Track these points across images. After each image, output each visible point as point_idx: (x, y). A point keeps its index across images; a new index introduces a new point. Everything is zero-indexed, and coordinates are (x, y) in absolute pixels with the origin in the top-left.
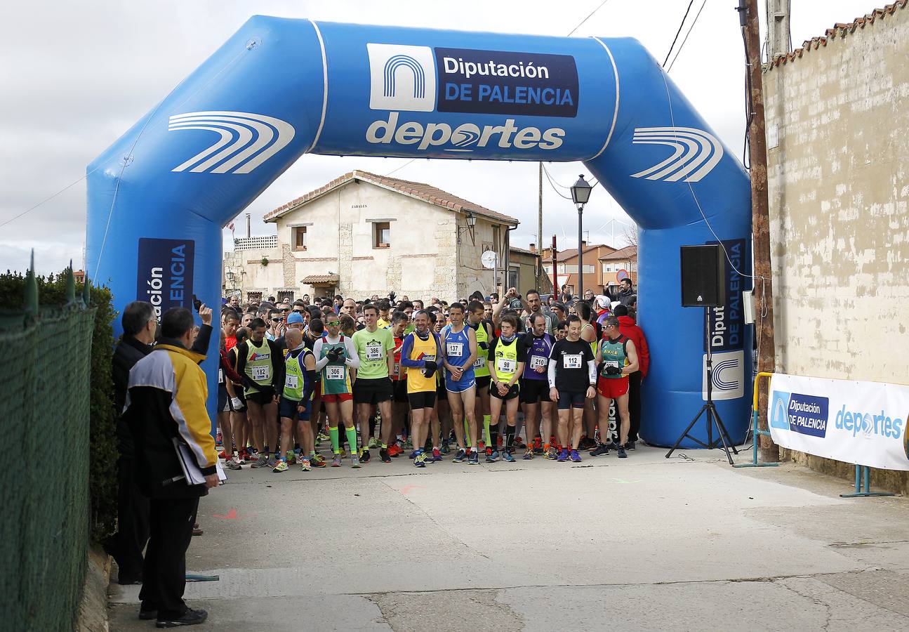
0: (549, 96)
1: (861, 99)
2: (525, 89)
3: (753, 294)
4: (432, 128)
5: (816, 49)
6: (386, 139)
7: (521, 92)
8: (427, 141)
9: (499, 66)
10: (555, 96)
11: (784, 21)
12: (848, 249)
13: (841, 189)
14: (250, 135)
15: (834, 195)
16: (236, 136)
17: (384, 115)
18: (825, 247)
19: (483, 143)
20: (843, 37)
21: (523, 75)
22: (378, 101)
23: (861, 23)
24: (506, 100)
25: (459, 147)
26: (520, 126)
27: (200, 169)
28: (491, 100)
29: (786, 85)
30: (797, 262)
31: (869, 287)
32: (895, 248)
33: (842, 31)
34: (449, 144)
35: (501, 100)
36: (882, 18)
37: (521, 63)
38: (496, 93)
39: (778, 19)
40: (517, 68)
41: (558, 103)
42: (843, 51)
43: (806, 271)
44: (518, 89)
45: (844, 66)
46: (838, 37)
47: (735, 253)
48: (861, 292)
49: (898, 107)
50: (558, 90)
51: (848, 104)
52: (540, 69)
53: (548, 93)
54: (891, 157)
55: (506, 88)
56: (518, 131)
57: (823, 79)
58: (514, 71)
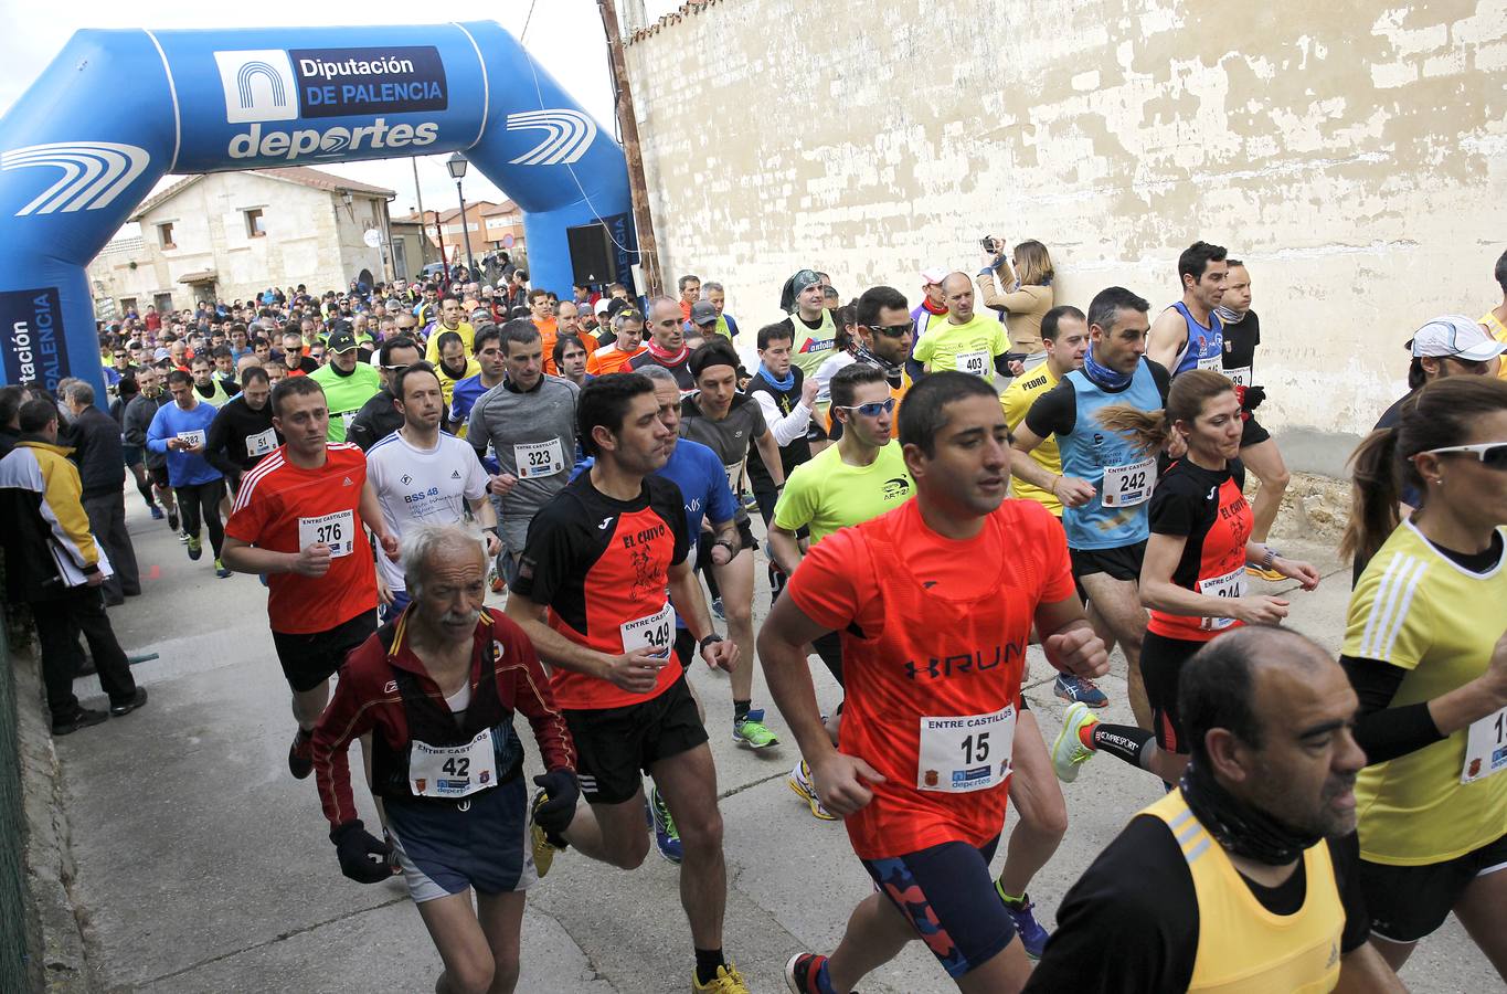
0: (416, 91)
1: (720, 74)
2: (391, 85)
3: (641, 267)
4: (298, 136)
5: (672, 25)
6: (252, 152)
7: (387, 89)
8: (296, 149)
9: (360, 64)
10: (422, 90)
12: (724, 218)
13: (711, 162)
14: (100, 166)
15: (705, 167)
16: (83, 169)
17: (245, 128)
18: (703, 217)
19: (354, 145)
22: (235, 114)
24: (373, 99)
25: (331, 152)
26: (391, 124)
27: (49, 209)
28: (357, 101)
29: (647, 61)
30: (679, 233)
32: (767, 217)
34: (319, 150)
35: (367, 100)
37: (383, 58)
38: (361, 93)
40: (379, 64)
41: (426, 97)
42: (697, 27)
43: (687, 241)
44: (384, 86)
45: (701, 42)
46: (689, 13)
47: (619, 228)
49: (755, 82)
50: (425, 84)
51: (708, 79)
52: (403, 63)
53: (415, 88)
54: (753, 131)
56: (390, 129)
57: (682, 55)
58: (377, 67)
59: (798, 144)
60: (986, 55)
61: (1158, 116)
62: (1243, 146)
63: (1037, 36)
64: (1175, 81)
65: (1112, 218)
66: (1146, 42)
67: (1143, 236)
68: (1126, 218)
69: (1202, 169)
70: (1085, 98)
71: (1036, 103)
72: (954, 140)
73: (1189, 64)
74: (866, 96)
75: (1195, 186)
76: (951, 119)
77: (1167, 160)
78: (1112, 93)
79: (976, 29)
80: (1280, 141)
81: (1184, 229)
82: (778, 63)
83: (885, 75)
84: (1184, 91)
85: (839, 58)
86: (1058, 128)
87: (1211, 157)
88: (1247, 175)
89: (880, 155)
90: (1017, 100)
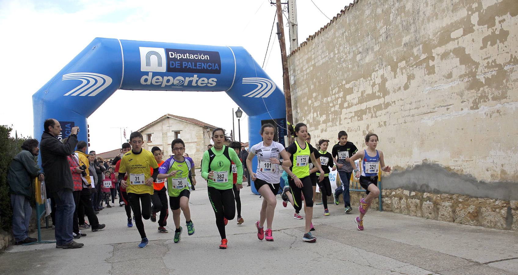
0: (210, 66)
1: (319, 61)
2: (200, 63)
3: (288, 136)
4: (166, 78)
5: (304, 46)
6: (149, 83)
7: (199, 64)
8: (165, 83)
9: (190, 55)
10: (212, 66)
11: (296, 41)
12: (317, 116)
13: (314, 95)
14: (94, 81)
15: (312, 98)
16: (89, 81)
17: (147, 73)
18: (310, 117)
19: (186, 84)
20: (312, 40)
21: (199, 58)
22: (144, 68)
23: (317, 34)
24: (194, 68)
25: (177, 86)
26: (199, 77)
27: (75, 94)
28: (188, 68)
29: (296, 61)
31: (325, 128)
32: (332, 113)
33: (311, 38)
34: (173, 84)
35: (191, 68)
36: (323, 30)
37: (199, 54)
38: (189, 65)
39: (294, 40)
40: (197, 56)
41: (213, 69)
42: (312, 45)
44: (198, 63)
45: (313, 50)
46: (311, 40)
47: (282, 123)
48: (322, 131)
49: (330, 61)
50: (213, 64)
51: (315, 63)
52: (206, 56)
54: (329, 80)
55: (193, 63)
56: (199, 79)
57: (306, 57)
58: (196, 57)
59: (344, 82)
60: (416, 31)
61: (489, 43)
63: (437, 19)
64: (498, 26)
65: (467, 91)
66: (485, 11)
67: (481, 97)
68: (473, 91)
69: (509, 63)
70: (456, 41)
71: (435, 47)
72: (402, 69)
73: (504, 17)
74: (369, 58)
75: (506, 71)
76: (401, 61)
77: (493, 62)
78: (469, 37)
79: (412, 21)
81: (500, 92)
82: (339, 52)
83: (377, 48)
84: (502, 30)
85: (360, 45)
86: (444, 56)
87: (514, 57)
89: (373, 81)
90: (428, 47)
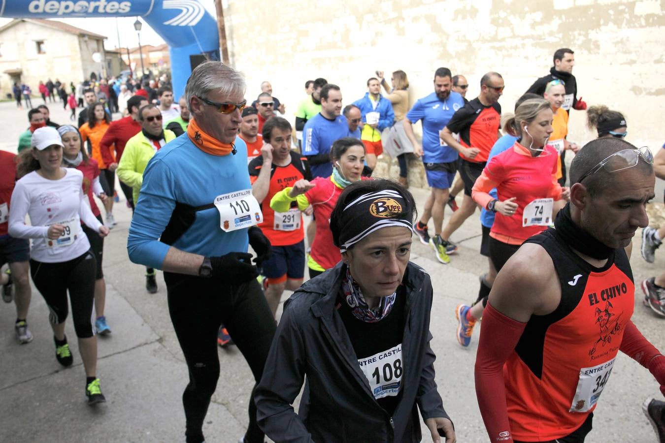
4: (63, 4)
6: (40, 10)
8: (62, 10)
12: (262, 54)
13: (257, 28)
15: (254, 30)
18: (252, 53)
19: (91, 10)
25: (79, 13)
26: (108, 1)
30: (240, 60)
34: (73, 12)
54: (277, 14)
56: (108, 4)
59: (297, 22)
61: (460, 16)
62: (496, 32)
70: (428, 7)
71: (406, 7)
72: (368, 23)
75: (474, 49)
76: (368, 13)
78: (440, 5)
80: (512, 30)
84: (472, 6)
86: (415, 20)
88: (497, 44)
89: (334, 28)
